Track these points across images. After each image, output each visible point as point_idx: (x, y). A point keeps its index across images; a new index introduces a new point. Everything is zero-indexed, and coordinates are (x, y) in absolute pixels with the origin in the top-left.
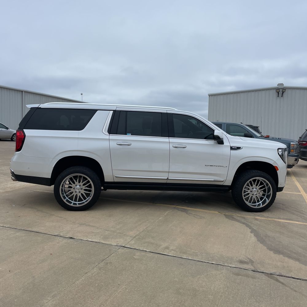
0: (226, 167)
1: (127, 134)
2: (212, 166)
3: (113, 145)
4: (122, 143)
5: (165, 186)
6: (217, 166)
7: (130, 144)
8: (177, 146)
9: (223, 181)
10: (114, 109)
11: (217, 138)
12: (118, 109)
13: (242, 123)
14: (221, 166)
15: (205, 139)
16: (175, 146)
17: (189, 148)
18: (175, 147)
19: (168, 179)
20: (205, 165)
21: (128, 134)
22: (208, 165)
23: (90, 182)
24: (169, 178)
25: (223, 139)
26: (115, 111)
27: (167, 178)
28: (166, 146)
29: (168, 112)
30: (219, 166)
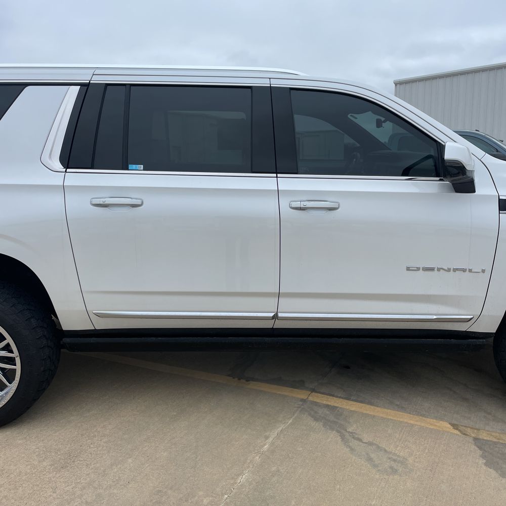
0: (483, 271)
1: (130, 166)
2: (432, 269)
3: (79, 205)
4: (109, 201)
5: (267, 339)
6: (449, 270)
7: (139, 202)
8: (305, 203)
9: (471, 319)
10: (85, 79)
11: (456, 171)
12: (97, 80)
13: (478, 131)
14: (464, 270)
15: (403, 175)
16: (297, 204)
17: (347, 210)
18: (300, 209)
19: (275, 317)
20: (408, 269)
21: (134, 166)
22: (418, 269)
23: (4, 339)
24: (280, 315)
25: (472, 171)
26: (86, 88)
27: (272, 315)
28: (269, 206)
29: (276, 83)
30: (455, 270)
